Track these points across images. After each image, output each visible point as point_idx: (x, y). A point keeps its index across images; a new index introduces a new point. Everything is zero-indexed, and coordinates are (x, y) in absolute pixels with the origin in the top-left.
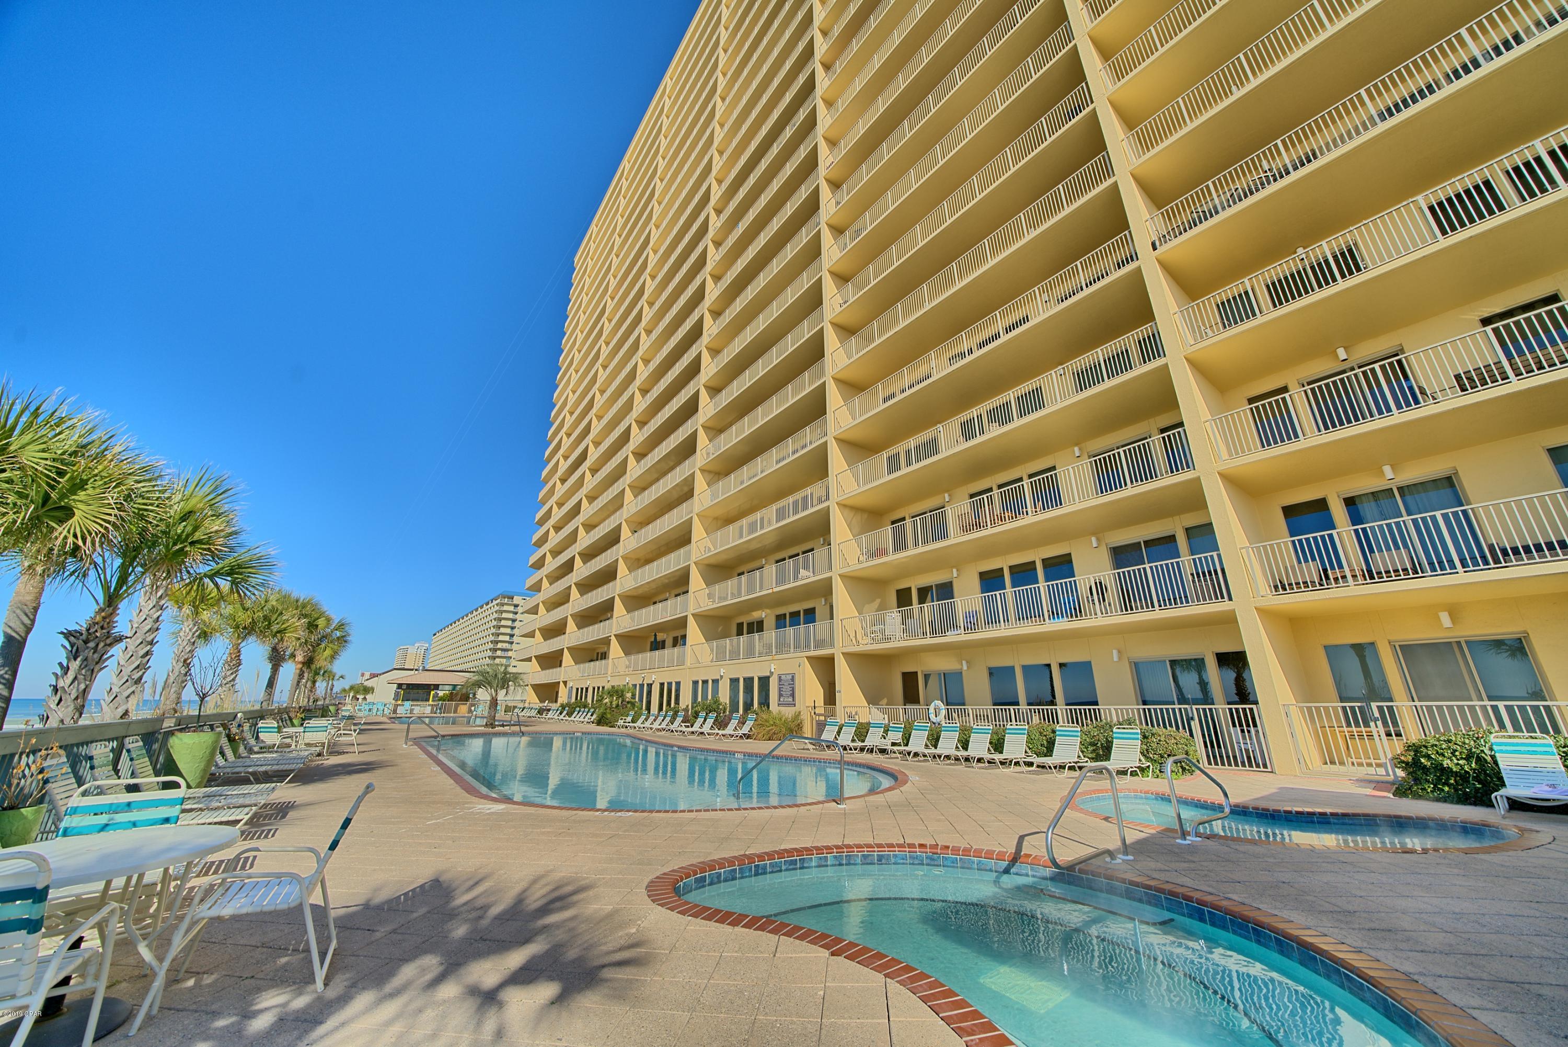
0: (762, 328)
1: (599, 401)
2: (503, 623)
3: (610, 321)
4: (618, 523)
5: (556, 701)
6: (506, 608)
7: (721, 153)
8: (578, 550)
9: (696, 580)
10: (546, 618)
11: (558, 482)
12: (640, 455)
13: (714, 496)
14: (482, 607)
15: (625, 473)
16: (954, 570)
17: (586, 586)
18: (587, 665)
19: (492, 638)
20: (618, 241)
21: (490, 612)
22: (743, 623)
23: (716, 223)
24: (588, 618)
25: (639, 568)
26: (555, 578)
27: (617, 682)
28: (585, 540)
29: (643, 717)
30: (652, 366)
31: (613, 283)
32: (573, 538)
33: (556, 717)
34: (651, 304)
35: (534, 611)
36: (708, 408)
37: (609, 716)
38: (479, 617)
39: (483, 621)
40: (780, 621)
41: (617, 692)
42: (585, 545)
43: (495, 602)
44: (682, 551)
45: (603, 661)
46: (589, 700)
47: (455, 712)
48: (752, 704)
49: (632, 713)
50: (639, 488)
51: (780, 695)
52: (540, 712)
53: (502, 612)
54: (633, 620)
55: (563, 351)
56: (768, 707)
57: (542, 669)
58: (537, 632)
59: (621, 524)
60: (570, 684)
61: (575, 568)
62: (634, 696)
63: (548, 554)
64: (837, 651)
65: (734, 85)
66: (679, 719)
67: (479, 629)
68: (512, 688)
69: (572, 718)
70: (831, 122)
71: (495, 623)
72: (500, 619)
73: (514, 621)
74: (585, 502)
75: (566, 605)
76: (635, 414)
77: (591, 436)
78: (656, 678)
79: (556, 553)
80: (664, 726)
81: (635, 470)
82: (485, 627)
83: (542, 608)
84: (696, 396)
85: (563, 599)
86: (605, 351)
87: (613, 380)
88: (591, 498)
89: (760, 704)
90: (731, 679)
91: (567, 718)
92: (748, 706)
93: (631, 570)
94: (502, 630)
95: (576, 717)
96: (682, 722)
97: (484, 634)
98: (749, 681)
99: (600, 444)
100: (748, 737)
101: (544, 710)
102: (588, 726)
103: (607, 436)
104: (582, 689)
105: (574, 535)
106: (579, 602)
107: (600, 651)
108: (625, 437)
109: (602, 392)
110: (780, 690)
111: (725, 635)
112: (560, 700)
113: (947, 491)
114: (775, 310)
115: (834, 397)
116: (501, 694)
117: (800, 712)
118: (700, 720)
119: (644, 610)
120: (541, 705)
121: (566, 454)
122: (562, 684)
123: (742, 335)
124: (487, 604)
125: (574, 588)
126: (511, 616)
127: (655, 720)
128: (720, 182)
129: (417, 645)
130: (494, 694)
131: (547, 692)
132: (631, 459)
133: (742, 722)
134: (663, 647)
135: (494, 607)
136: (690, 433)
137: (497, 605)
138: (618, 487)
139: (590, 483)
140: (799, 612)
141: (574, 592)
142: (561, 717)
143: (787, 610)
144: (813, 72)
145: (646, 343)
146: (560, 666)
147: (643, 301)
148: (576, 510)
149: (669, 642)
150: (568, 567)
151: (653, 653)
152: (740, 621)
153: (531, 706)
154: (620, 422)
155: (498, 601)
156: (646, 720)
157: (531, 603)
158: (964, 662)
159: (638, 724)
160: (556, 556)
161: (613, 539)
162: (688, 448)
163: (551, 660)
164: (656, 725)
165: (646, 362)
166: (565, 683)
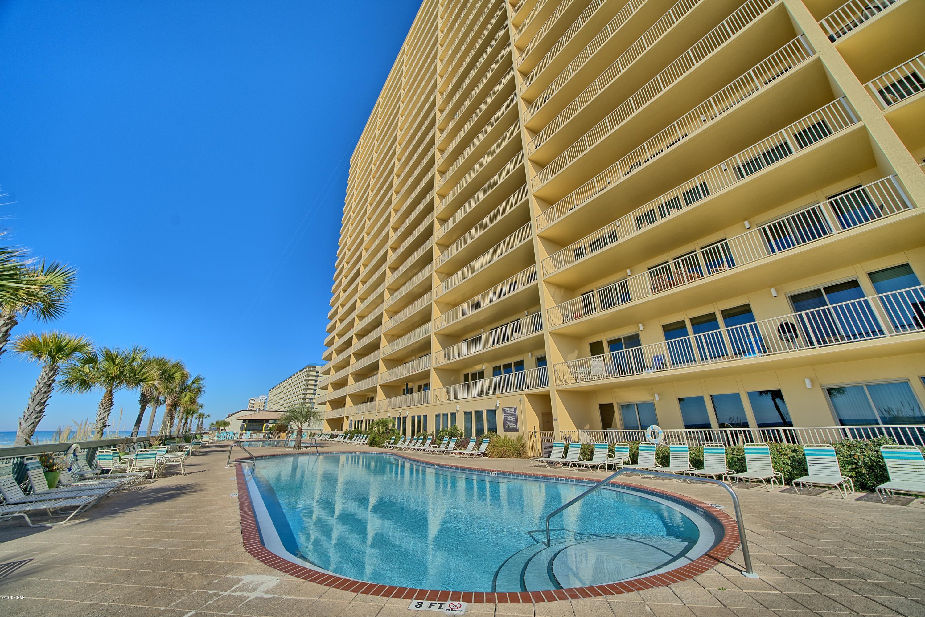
0: (476, 174)
1: (367, 239)
2: (310, 382)
3: (372, 191)
4: (380, 312)
5: (342, 430)
6: (311, 373)
7: (442, 77)
8: (354, 332)
9: (436, 345)
10: (335, 376)
11: (342, 292)
12: (393, 269)
13: (446, 288)
14: (297, 373)
15: (385, 280)
16: (641, 325)
17: (360, 355)
18: (362, 405)
19: (303, 392)
20: (377, 144)
21: (302, 376)
22: (468, 374)
23: (440, 118)
24: (361, 375)
25: (394, 340)
26: (340, 351)
27: (382, 416)
28: (359, 326)
29: (402, 440)
30: (400, 213)
31: (374, 168)
32: (351, 324)
33: (342, 440)
34: (398, 176)
35: (327, 372)
36: (439, 232)
37: (377, 439)
38: (296, 379)
39: (298, 382)
40: (497, 371)
41: (383, 423)
42: (359, 329)
43: (305, 370)
44: (425, 326)
45: (372, 403)
46: (364, 429)
47: (279, 437)
48: (482, 431)
49: (394, 437)
50: (393, 290)
51: (505, 423)
52: (332, 437)
53: (309, 376)
54: (391, 375)
55: (344, 214)
56: (496, 432)
57: (333, 409)
58: (330, 386)
59: (382, 313)
60: (350, 418)
61: (353, 344)
62: (394, 425)
63: (336, 336)
64: (552, 389)
65: (449, 34)
66: (428, 442)
67: (296, 387)
68: (312, 421)
69: (352, 441)
70: (518, 37)
71: (305, 382)
72: (308, 380)
73: (316, 381)
74: (359, 302)
75: (348, 368)
76: (390, 243)
77: (362, 261)
78: (409, 413)
79: (340, 335)
80: (417, 446)
81: (391, 278)
82: (299, 385)
83: (332, 371)
84: (432, 224)
85: (346, 363)
86: (370, 209)
87: (375, 225)
88: (362, 300)
89: (489, 429)
90: (465, 413)
91: (349, 441)
92: (480, 432)
93: (389, 342)
94: (309, 387)
95: (355, 440)
96: (432, 443)
97: (299, 389)
98: (479, 414)
99: (367, 266)
100: (485, 455)
101: (334, 436)
102: (364, 446)
103: (372, 260)
104: (359, 421)
105: (352, 323)
106: (356, 365)
107: (370, 396)
108: (384, 258)
109: (368, 234)
110: (505, 420)
111: (456, 382)
112: (344, 429)
113: (628, 268)
114: (486, 160)
115: (535, 209)
116: (305, 425)
117: (523, 436)
118: (445, 443)
119: (399, 368)
120: (332, 432)
121: (346, 275)
122: (345, 418)
123: (463, 180)
124: (300, 371)
125: (352, 356)
126: (314, 378)
127: (410, 442)
128: (442, 94)
129: (260, 397)
130: (300, 425)
131: (336, 423)
132: (388, 271)
133: (478, 445)
134: (412, 392)
135: (304, 373)
136: (427, 249)
137: (306, 371)
138: (380, 290)
139: (362, 289)
140: (511, 363)
141: (353, 359)
142: (345, 440)
143: (501, 363)
144: (505, 10)
145: (396, 199)
146: (344, 406)
147: (394, 174)
148: (353, 307)
149: (416, 388)
150: (349, 343)
151: (406, 396)
152: (466, 372)
153: (326, 433)
154: (380, 250)
155: (307, 369)
156: (404, 442)
157: (325, 368)
158: (656, 395)
159: (398, 445)
160: (341, 337)
161: (377, 323)
162: (428, 259)
163: (339, 403)
164: (411, 446)
165: (396, 211)
166: (347, 417)
